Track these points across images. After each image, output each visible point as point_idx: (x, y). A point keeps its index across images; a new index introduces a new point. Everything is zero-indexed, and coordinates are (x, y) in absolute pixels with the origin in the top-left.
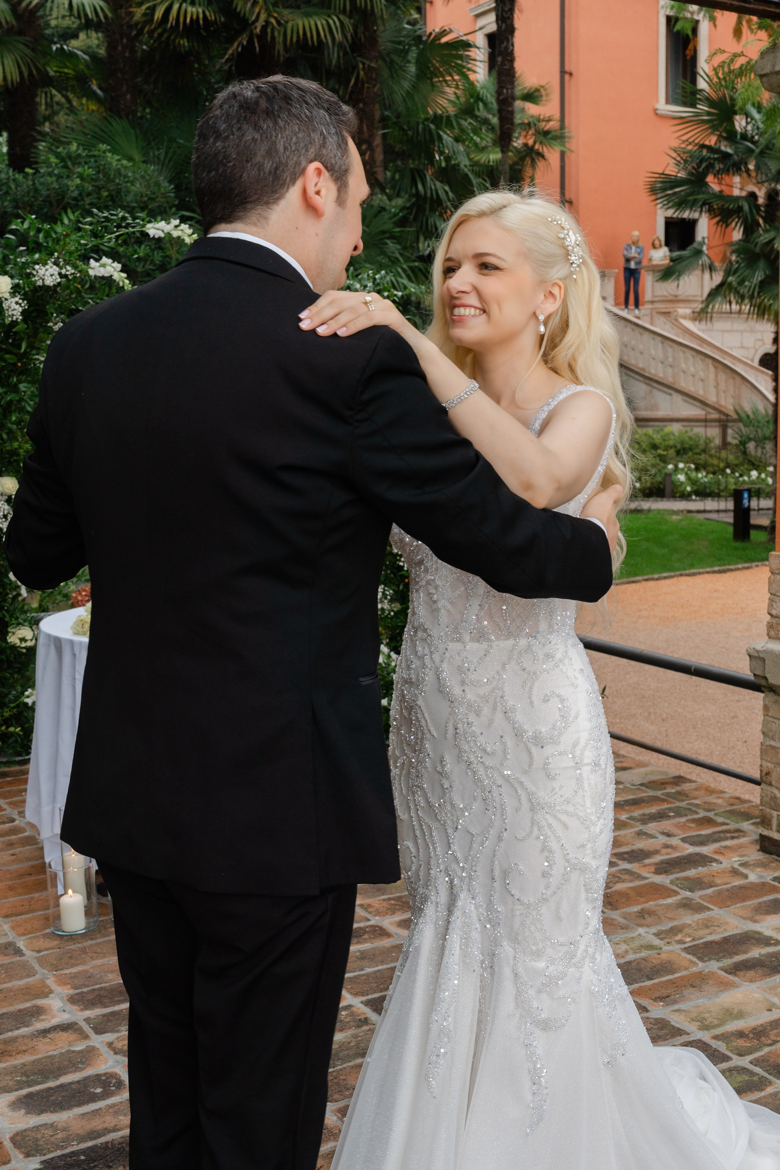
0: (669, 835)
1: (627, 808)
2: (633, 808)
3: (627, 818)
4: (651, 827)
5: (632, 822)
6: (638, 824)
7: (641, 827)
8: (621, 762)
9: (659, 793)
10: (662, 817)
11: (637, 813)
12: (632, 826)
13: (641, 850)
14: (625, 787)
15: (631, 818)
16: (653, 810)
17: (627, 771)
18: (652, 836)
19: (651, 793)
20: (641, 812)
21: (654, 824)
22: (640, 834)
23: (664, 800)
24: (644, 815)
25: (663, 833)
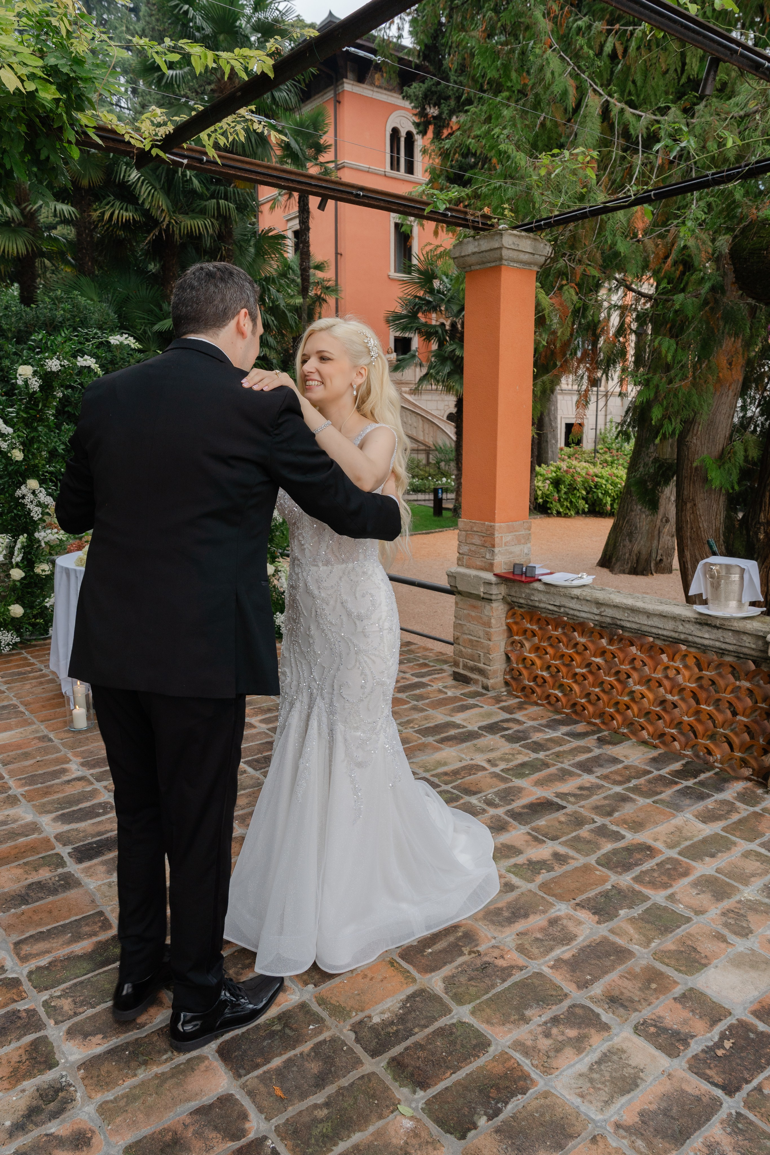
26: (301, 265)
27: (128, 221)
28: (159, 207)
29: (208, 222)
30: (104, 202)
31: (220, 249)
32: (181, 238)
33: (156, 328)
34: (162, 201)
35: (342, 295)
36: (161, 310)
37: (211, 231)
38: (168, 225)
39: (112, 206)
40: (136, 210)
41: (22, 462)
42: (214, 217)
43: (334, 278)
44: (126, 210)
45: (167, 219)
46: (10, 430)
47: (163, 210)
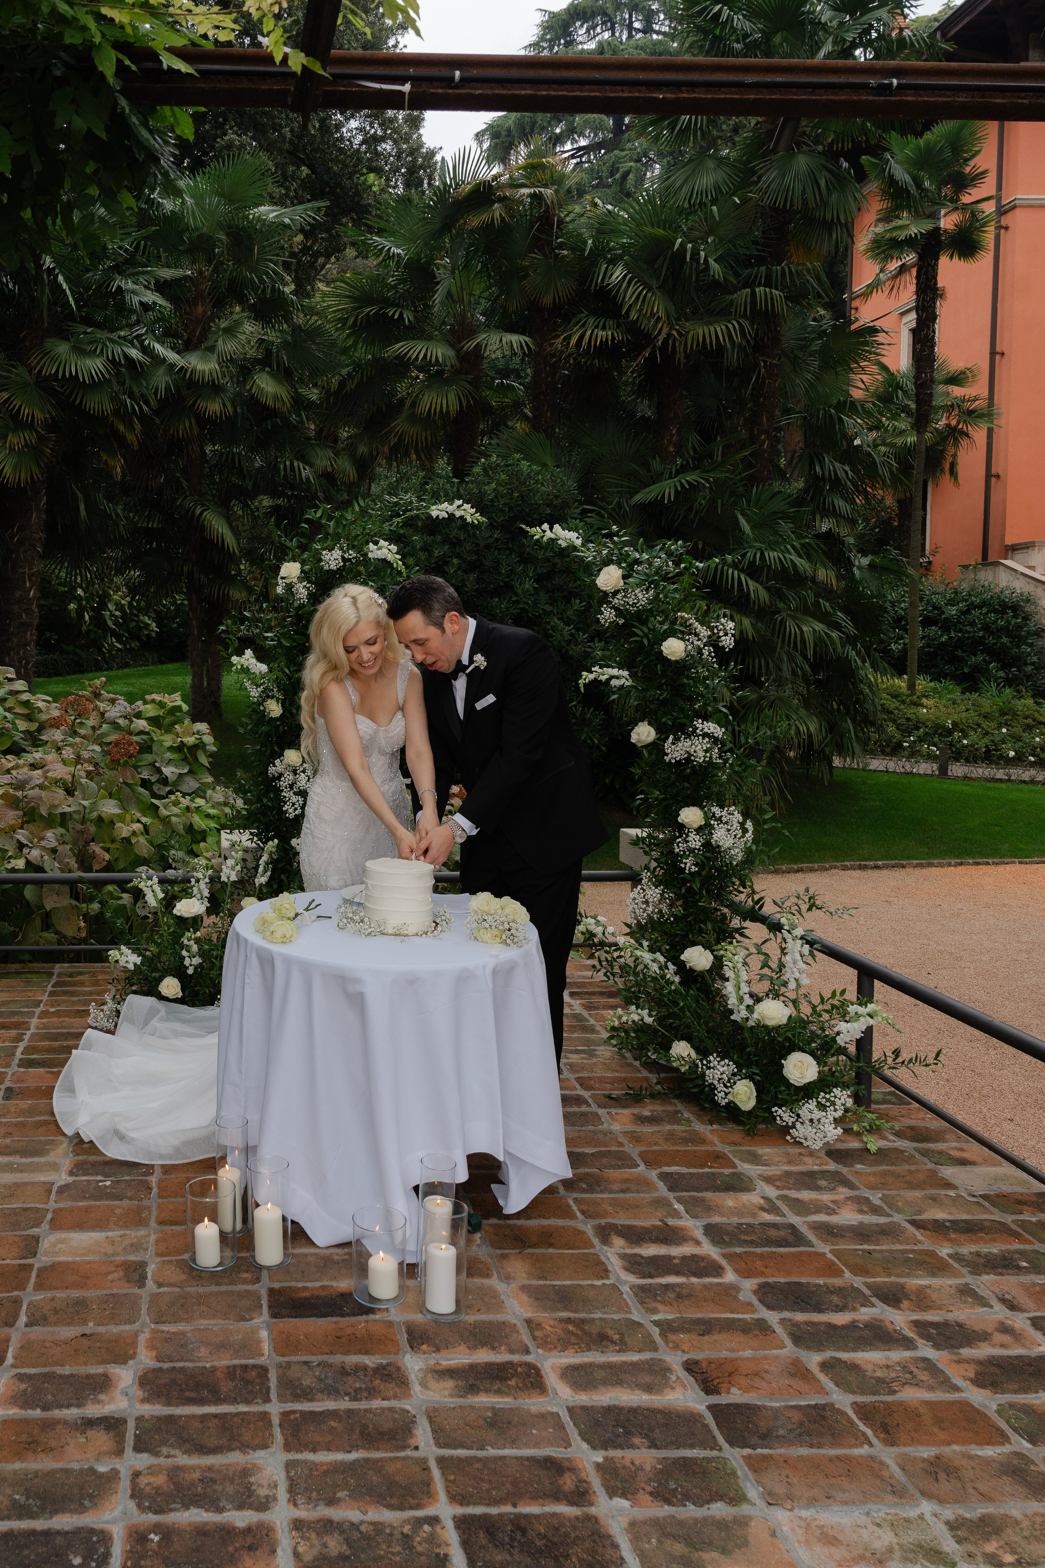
0: (1012, 1306)
1: (953, 1236)
2: (963, 1237)
3: (950, 1255)
4: (985, 1284)
5: (956, 1265)
6: (964, 1271)
7: (969, 1279)
8: (962, 1150)
9: (1009, 1219)
10: (1006, 1267)
11: (967, 1250)
12: (955, 1274)
13: (960, 1325)
14: (959, 1196)
15: (956, 1257)
16: (995, 1249)
17: (968, 1168)
18: (982, 1302)
19: (997, 1216)
20: (974, 1248)
21: (992, 1277)
22: (966, 1292)
23: (1016, 1235)
24: (978, 1254)
25: (1003, 1300)
26: (917, 377)
27: (604, 343)
28: (652, 315)
29: (734, 325)
30: (574, 321)
31: (757, 365)
32: (686, 357)
33: (637, 498)
34: (659, 305)
35: (1002, 421)
36: (649, 471)
37: (738, 339)
38: (666, 340)
39: (583, 325)
40: (619, 325)
41: (277, 719)
42: (745, 316)
43: (985, 393)
44: (604, 328)
45: (665, 331)
46: (263, 668)
47: (659, 319)
